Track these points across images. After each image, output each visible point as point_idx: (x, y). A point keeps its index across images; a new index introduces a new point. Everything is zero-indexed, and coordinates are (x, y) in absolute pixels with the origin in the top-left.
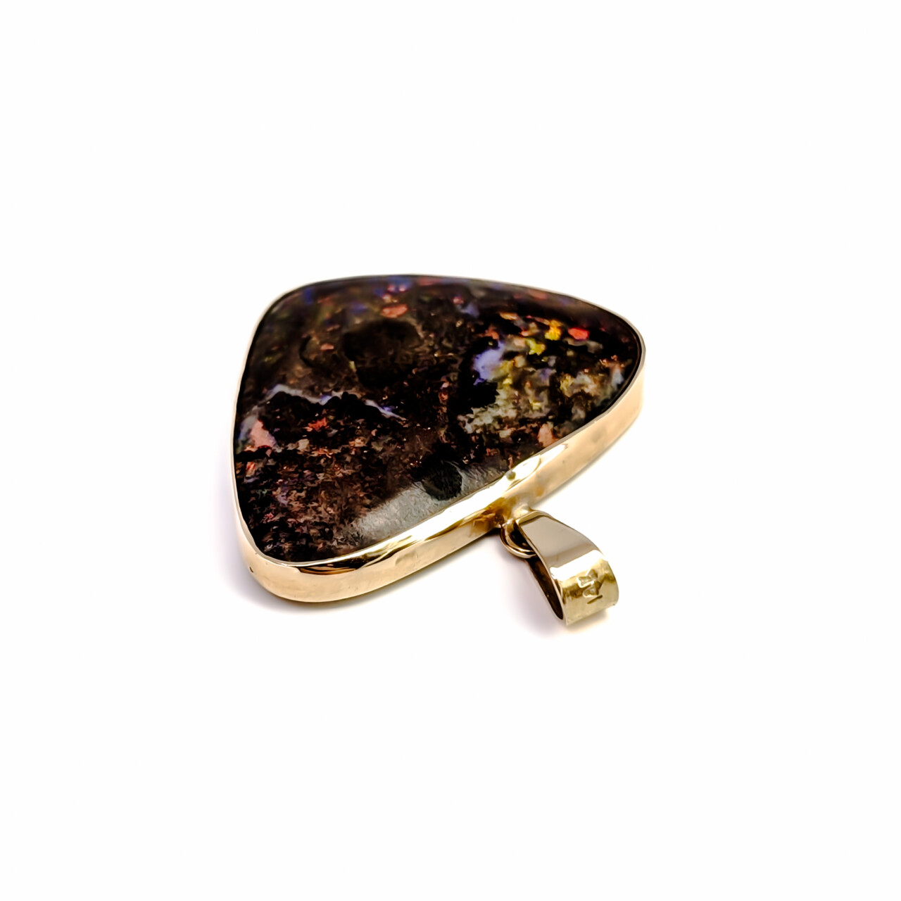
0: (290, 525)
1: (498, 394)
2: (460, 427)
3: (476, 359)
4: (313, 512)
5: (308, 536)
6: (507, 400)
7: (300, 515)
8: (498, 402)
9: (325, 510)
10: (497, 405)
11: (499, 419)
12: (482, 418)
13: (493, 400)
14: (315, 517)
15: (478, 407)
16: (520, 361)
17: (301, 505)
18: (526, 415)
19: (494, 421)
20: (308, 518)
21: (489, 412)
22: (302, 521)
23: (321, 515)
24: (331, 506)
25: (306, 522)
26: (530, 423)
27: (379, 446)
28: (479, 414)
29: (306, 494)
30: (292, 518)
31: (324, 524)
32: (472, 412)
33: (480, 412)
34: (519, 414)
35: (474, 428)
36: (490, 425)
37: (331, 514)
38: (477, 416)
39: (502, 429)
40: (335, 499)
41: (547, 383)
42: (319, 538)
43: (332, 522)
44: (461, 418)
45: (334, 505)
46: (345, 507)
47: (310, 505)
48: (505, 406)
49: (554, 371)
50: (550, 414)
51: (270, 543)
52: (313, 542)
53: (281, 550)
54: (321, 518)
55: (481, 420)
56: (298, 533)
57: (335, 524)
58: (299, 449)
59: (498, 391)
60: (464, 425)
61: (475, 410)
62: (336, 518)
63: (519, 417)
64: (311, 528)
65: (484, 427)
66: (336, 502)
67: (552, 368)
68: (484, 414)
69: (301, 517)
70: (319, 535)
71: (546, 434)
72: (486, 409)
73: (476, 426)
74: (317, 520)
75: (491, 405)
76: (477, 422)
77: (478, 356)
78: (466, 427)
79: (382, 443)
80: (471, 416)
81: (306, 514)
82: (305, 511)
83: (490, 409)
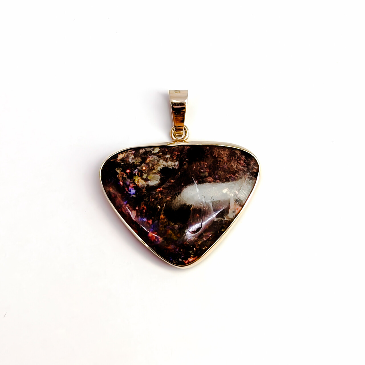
0: (247, 168)
1: (160, 169)
2: (179, 165)
3: (157, 185)
4: (238, 168)
5: (244, 162)
6: (159, 166)
7: (241, 169)
8: (162, 166)
9: (234, 165)
10: (163, 166)
11: (166, 161)
12: (171, 164)
13: (163, 168)
14: (239, 166)
15: (169, 168)
16: (145, 176)
17: (240, 172)
18: (158, 158)
19: (168, 161)
20: (240, 167)
21: (167, 165)
22: (243, 167)
23: (237, 165)
24: (232, 165)
25: (242, 166)
26: (159, 156)
27: (206, 174)
28: (171, 166)
29: (236, 174)
30: (245, 170)
31: (238, 162)
32: (172, 168)
33: (170, 166)
34: (159, 160)
35: (175, 162)
36: (170, 161)
37: (234, 163)
38: (172, 165)
39: (168, 158)
40: (229, 167)
41: (143, 165)
42: (242, 159)
43: (235, 161)
44: (177, 168)
45: (231, 165)
46: (228, 163)
47: (237, 170)
48: (161, 164)
49: (138, 167)
50: (150, 155)
51: (255, 169)
52: (244, 159)
53: (254, 164)
54: (237, 164)
55: (172, 163)
56: (246, 165)
57: (235, 160)
58: (227, 190)
59: (159, 170)
60: (177, 165)
61: (171, 168)
62: (233, 161)
63: (160, 158)
64: (242, 163)
65: (172, 161)
66: (230, 166)
67: (138, 169)
68: (169, 165)
69: (242, 168)
70: (241, 160)
71: (156, 150)
72: (167, 166)
73: (175, 163)
74: (239, 164)
75: (165, 167)
76: (173, 164)
77: (155, 185)
78: (178, 164)
79: (205, 174)
80: (173, 167)
81: (240, 168)
82: (240, 170)
83: (166, 166)
